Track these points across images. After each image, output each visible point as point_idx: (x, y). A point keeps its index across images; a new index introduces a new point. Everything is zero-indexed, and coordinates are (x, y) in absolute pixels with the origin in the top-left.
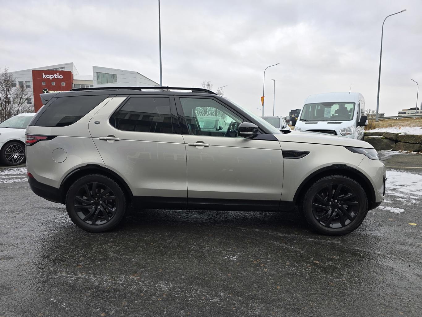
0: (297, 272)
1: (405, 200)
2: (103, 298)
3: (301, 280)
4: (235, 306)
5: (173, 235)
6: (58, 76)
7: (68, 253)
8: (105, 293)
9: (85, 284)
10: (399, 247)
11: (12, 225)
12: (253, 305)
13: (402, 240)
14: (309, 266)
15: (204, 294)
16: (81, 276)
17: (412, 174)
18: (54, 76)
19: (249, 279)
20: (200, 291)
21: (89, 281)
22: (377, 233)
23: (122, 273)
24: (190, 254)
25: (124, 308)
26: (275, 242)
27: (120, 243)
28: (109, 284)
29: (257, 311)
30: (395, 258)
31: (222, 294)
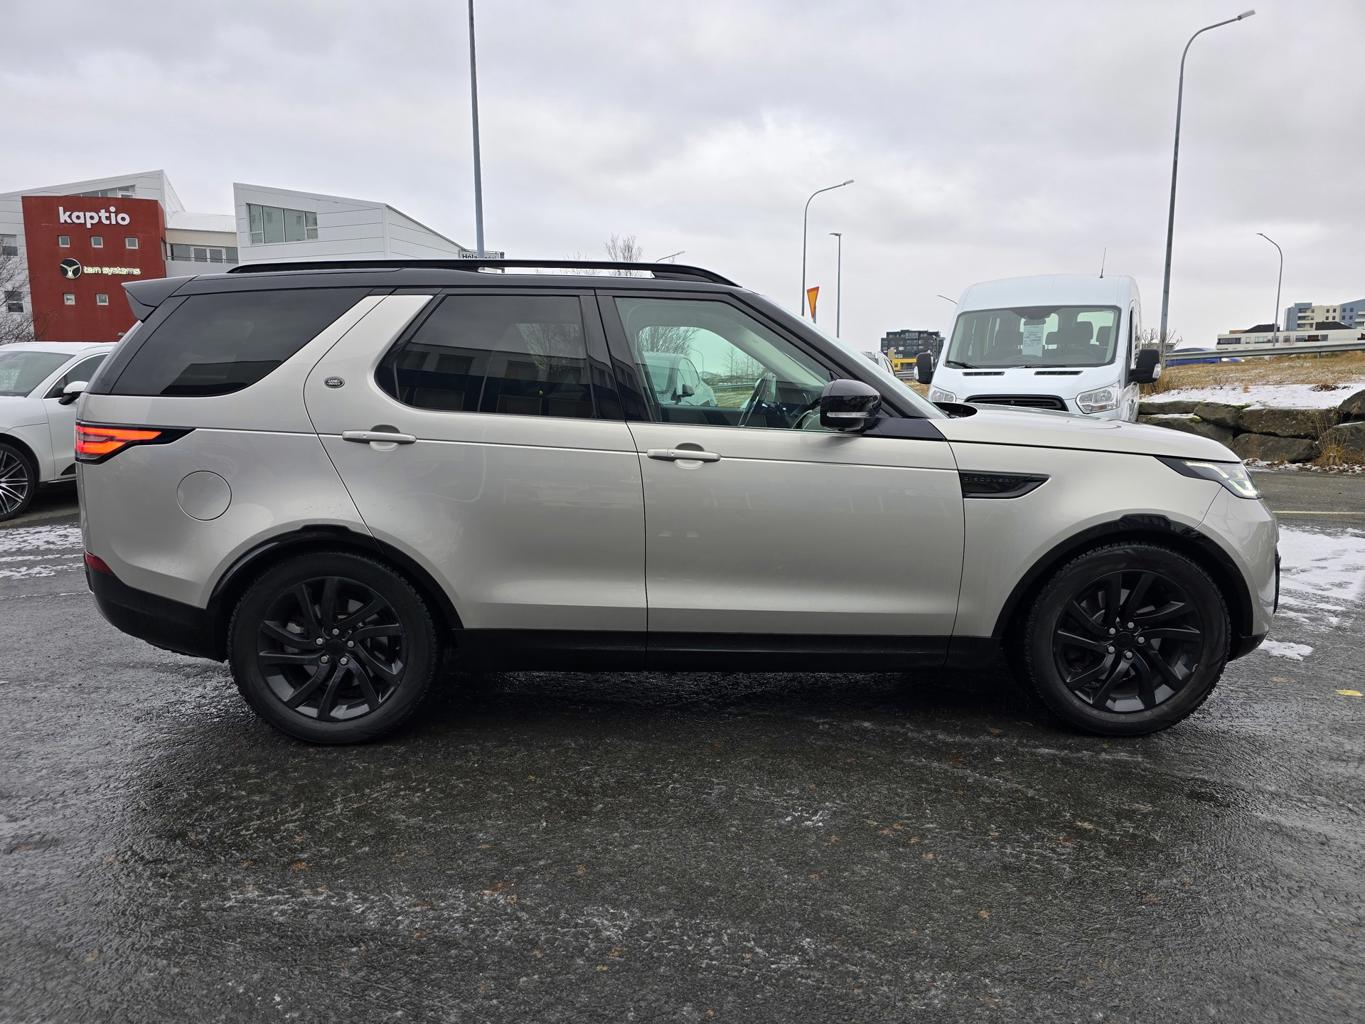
0: (1032, 860)
1: (1306, 615)
2: (406, 973)
3: (1052, 887)
4: (860, 981)
5: (596, 748)
6: (113, 215)
7: (251, 819)
8: (411, 953)
9: (333, 926)
10: (1327, 769)
11: (28, 726)
12: (918, 976)
13: (1331, 746)
14: (1065, 840)
15: (745, 946)
16: (315, 898)
17: (1306, 534)
18: (100, 218)
19: (881, 889)
20: (730, 936)
21: (344, 913)
22: (1247, 725)
23: (452, 884)
24: (667, 811)
25: (486, 1003)
26: (935, 764)
27: (424, 780)
28: (416, 923)
29: (936, 996)
30: (1325, 805)
31: (806, 942)
